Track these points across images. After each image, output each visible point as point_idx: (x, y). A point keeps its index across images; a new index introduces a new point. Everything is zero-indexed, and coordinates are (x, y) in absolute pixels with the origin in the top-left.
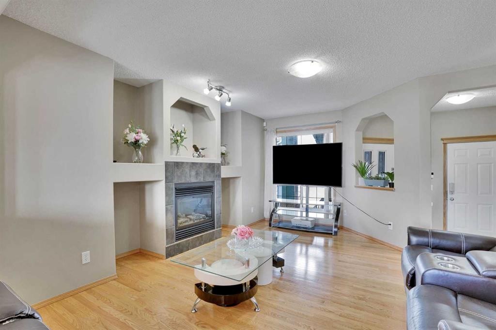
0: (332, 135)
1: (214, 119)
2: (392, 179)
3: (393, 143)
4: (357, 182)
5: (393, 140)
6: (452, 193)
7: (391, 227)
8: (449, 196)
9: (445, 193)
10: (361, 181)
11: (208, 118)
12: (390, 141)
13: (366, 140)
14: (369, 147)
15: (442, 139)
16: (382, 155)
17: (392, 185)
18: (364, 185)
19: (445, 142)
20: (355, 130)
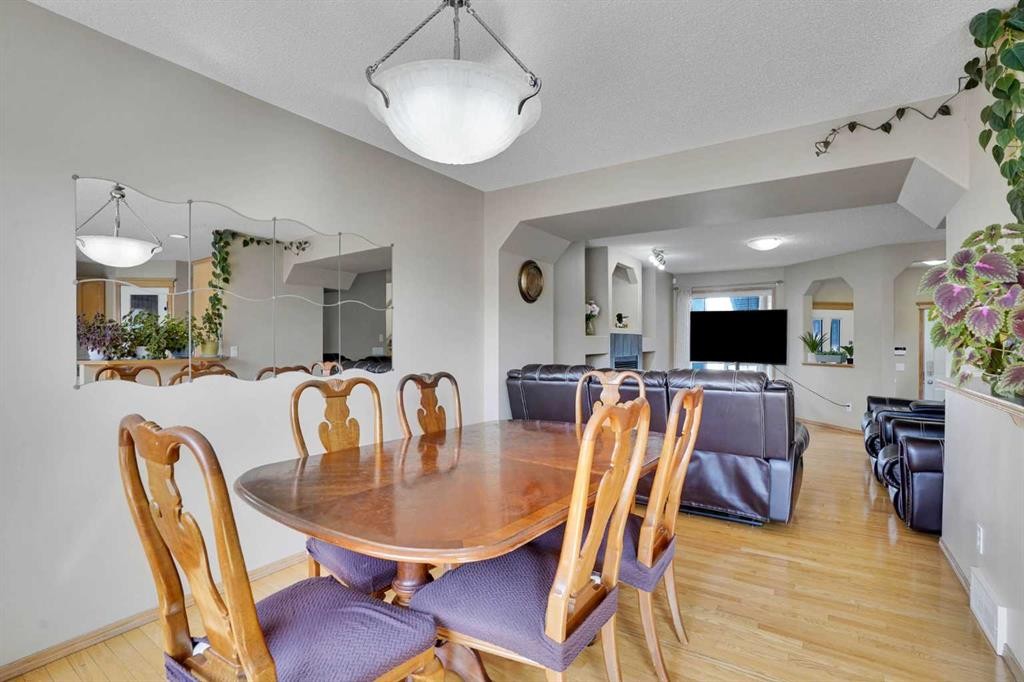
0: (770, 298)
1: (636, 282)
2: (851, 354)
3: (852, 309)
4: (806, 358)
5: (852, 304)
6: (931, 374)
7: (849, 409)
8: (927, 378)
9: (922, 375)
10: (812, 357)
11: (628, 280)
12: (849, 306)
13: (816, 305)
14: (820, 314)
15: (918, 304)
16: (836, 323)
17: (850, 361)
18: (814, 361)
19: (922, 307)
20: (804, 293)
